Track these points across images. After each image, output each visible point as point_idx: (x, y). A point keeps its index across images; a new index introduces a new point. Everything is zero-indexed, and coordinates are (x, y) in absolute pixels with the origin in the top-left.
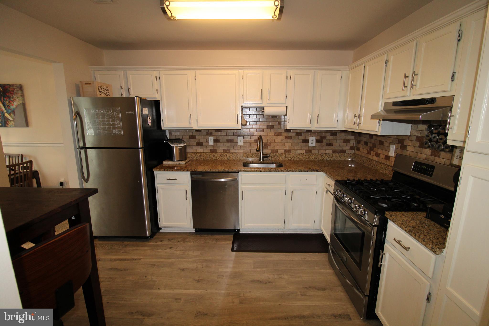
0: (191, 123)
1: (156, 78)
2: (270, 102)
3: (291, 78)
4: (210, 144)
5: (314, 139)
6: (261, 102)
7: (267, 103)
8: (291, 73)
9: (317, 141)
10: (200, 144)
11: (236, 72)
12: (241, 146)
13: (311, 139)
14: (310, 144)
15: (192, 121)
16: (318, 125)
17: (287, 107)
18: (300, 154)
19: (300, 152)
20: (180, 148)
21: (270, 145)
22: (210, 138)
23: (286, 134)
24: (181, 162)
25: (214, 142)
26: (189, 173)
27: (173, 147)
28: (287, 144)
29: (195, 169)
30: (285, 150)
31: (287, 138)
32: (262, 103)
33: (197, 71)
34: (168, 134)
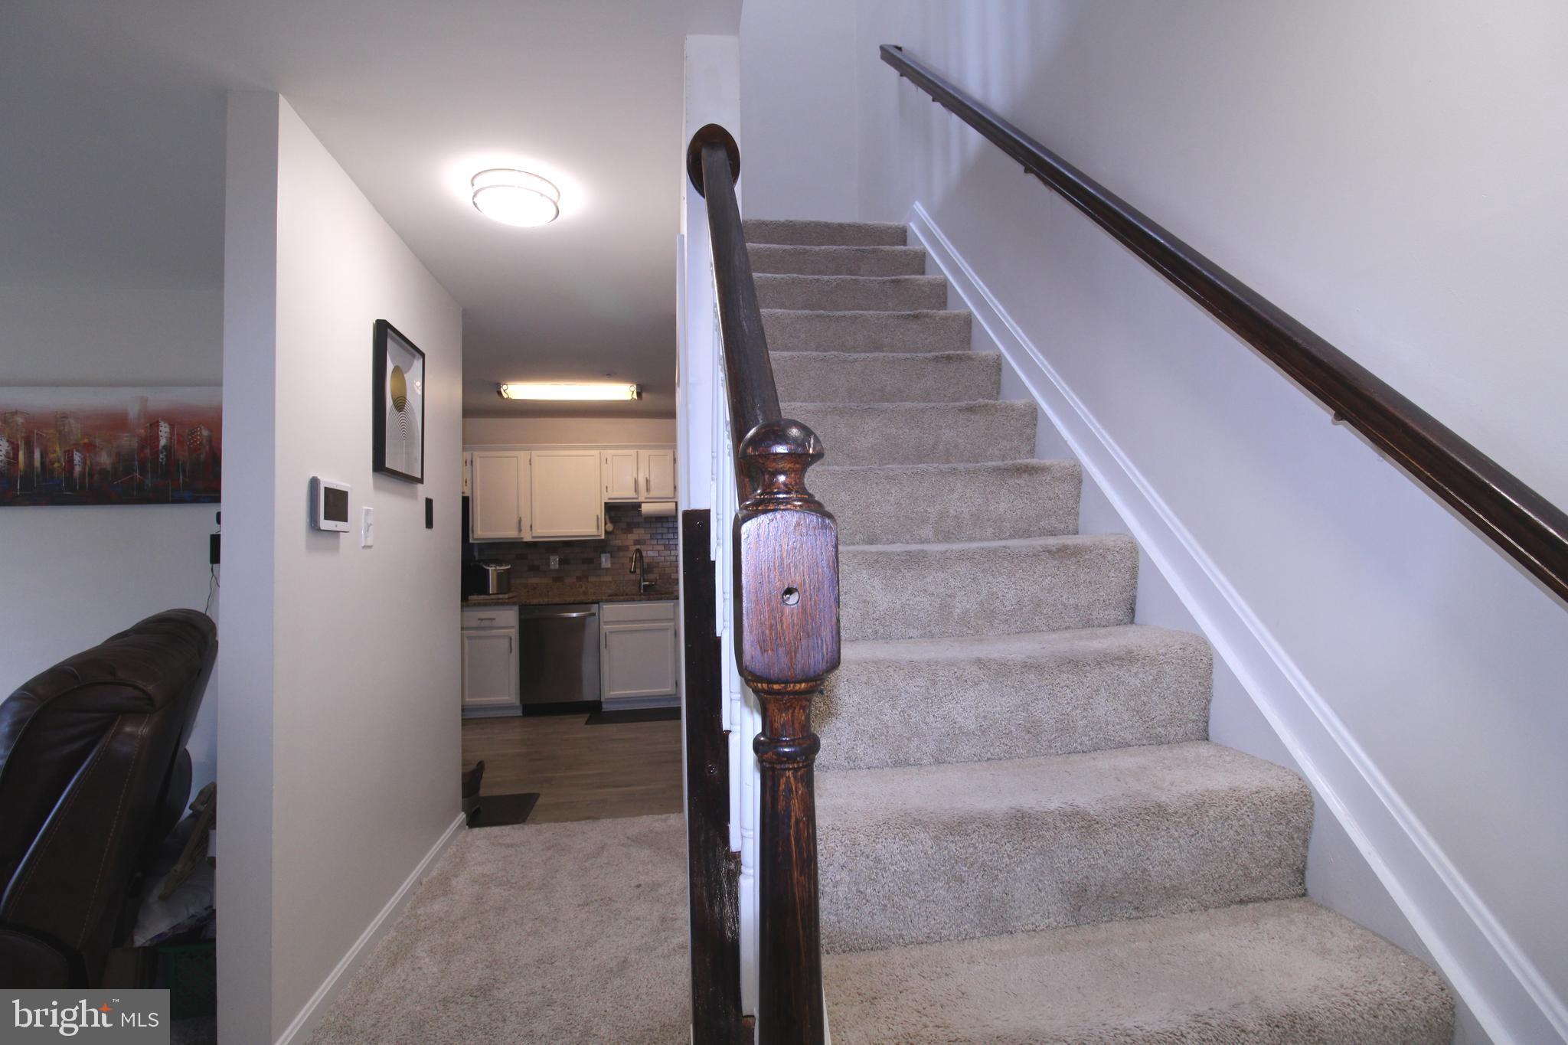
0: (520, 530)
1: (466, 462)
2: (648, 496)
4: (552, 567)
6: (636, 496)
7: (646, 498)
10: (534, 569)
11: (596, 452)
12: (607, 569)
15: (523, 528)
17: (676, 503)
20: (498, 573)
21: (658, 567)
22: (552, 558)
24: (501, 596)
25: (559, 564)
26: (516, 608)
27: (488, 570)
29: (528, 601)
32: (637, 498)
33: (533, 452)
34: (476, 554)
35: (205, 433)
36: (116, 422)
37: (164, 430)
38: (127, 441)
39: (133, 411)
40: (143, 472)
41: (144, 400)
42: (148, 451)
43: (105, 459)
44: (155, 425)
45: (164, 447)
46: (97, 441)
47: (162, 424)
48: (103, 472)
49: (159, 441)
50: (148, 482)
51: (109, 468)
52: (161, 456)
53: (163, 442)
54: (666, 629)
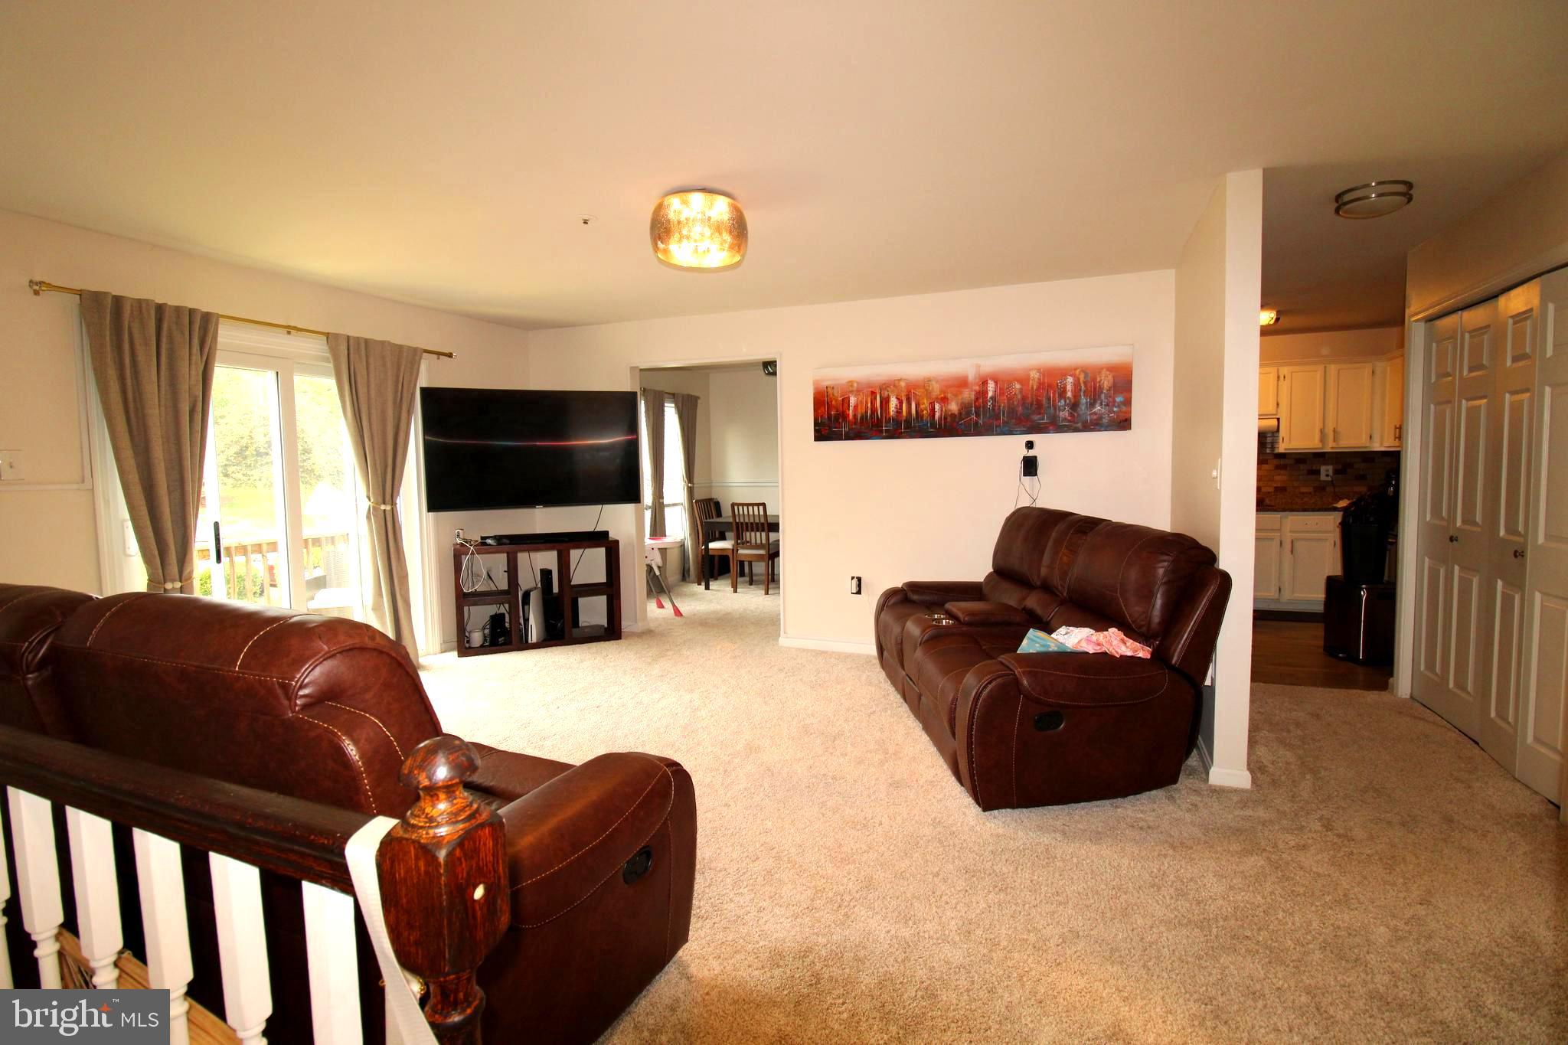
3: (1284, 377)
5: (1330, 468)
8: (1285, 370)
9: (1336, 472)
13: (1323, 469)
14: (1323, 477)
16: (1334, 445)
17: (1278, 419)
18: (1303, 493)
19: (1304, 490)
23: (1276, 462)
28: (1278, 478)
30: (1276, 488)
31: (1278, 467)
35: (1018, 386)
36: (962, 383)
37: (991, 386)
38: (968, 395)
39: (971, 376)
40: (977, 415)
41: (978, 366)
42: (981, 401)
43: (954, 407)
44: (985, 383)
45: (992, 398)
46: (949, 396)
47: (989, 381)
48: (953, 415)
49: (987, 393)
50: (981, 422)
51: (956, 413)
52: (989, 404)
53: (990, 394)
54: (1272, 539)
